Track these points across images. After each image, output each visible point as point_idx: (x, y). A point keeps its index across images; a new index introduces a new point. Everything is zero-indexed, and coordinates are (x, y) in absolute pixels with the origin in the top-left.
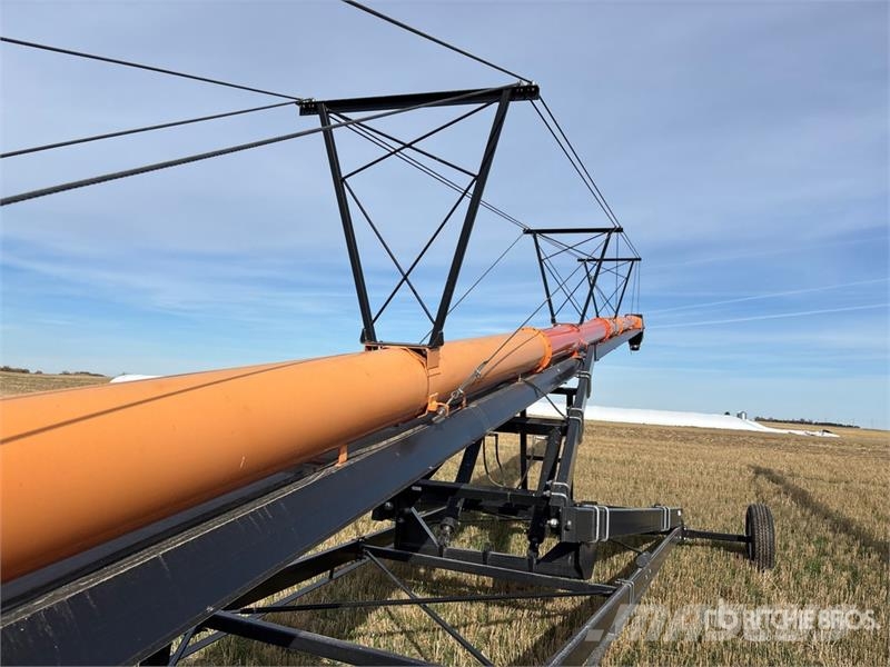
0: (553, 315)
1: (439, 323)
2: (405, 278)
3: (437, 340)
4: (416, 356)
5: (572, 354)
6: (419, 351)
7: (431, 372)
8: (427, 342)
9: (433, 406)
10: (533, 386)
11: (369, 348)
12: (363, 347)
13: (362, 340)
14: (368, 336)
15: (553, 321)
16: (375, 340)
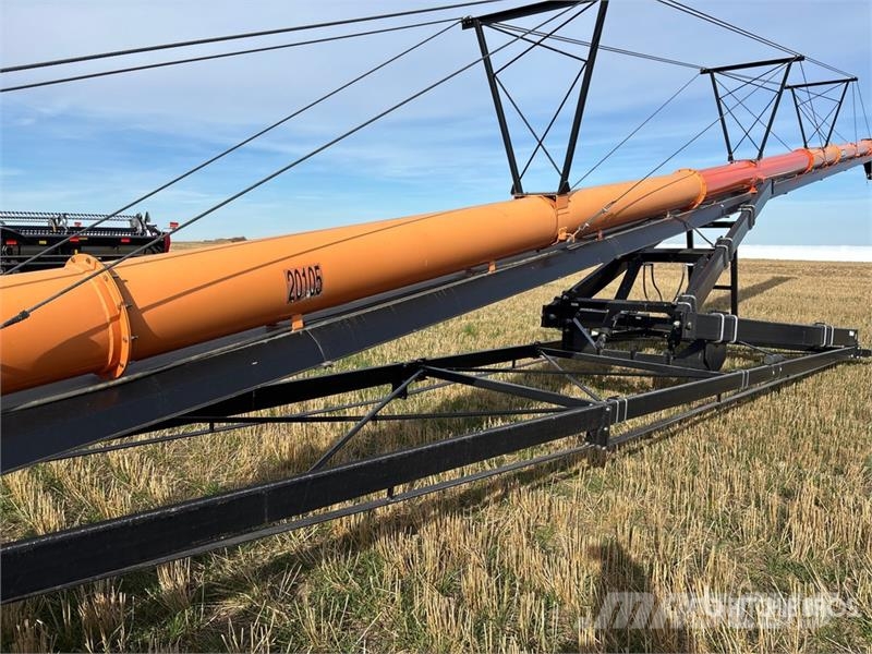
0: (730, 153)
1: (565, 175)
2: (540, 144)
3: (565, 189)
4: (549, 201)
5: (748, 189)
6: (551, 197)
7: (560, 212)
8: (556, 190)
9: (562, 236)
10: (681, 221)
11: (516, 198)
12: (513, 197)
13: (513, 193)
14: (517, 190)
15: (731, 158)
16: (522, 192)
